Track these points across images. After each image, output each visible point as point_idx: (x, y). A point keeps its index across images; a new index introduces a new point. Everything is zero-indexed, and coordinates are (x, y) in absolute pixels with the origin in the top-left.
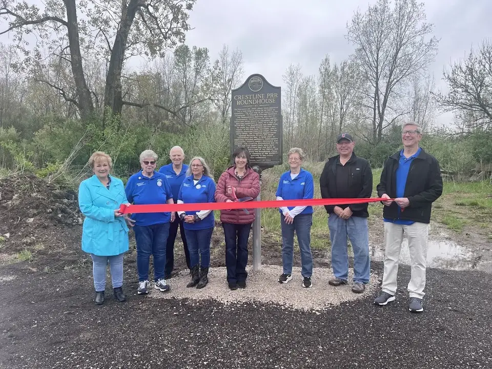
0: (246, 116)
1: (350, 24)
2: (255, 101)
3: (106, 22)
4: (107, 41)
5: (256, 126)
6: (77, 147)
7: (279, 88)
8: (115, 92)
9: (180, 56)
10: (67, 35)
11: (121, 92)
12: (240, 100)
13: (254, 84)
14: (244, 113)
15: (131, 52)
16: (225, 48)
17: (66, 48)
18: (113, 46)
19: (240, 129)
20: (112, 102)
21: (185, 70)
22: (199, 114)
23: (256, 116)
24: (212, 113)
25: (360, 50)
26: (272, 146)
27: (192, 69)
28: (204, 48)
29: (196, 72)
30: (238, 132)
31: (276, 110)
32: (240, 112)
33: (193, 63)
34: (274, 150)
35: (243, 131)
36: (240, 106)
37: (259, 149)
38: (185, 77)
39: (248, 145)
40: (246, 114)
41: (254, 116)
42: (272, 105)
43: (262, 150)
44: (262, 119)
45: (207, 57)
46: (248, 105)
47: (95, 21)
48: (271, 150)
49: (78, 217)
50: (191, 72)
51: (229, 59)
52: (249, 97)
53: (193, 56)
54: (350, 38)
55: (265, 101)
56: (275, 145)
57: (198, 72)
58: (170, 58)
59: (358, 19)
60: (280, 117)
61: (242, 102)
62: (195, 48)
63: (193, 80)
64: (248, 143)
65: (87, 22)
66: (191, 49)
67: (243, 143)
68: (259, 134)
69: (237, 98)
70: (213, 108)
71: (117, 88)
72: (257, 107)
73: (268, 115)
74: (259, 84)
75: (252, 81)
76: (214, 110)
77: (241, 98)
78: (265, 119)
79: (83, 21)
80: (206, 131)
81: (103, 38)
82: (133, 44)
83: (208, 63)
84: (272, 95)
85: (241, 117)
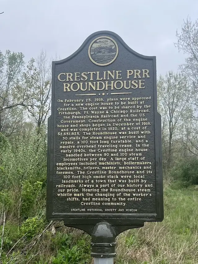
0: (83, 114)
1: (180, 32)
2: (101, 85)
5: (103, 136)
7: (152, 60)
12: (70, 82)
13: (99, 50)
14: (78, 109)
16: (42, 53)
19: (68, 140)
22: (11, 125)
23: (105, 114)
24: (25, 123)
25: (191, 59)
26: (140, 179)
27: (4, 74)
28: (19, 53)
29: (9, 78)
30: (64, 148)
31: (147, 102)
32: (70, 106)
34: (143, 187)
35: (75, 144)
36: (69, 95)
37: (110, 184)
39: (86, 175)
40: (82, 112)
41: (100, 115)
42: (135, 92)
43: (116, 187)
44: (117, 122)
45: (22, 62)
46: (87, 92)
48: (137, 188)
50: (3, 78)
53: (7, 61)
54: (181, 46)
55: (124, 84)
56: (147, 177)
57: (10, 79)
59: (188, 27)
60: (155, 118)
61: (75, 87)
62: (8, 52)
64: (86, 170)
66: (4, 53)
67: (75, 172)
68: (110, 153)
69: (64, 77)
70: (27, 118)
72: (105, 98)
73: (130, 114)
74: (111, 50)
75: (95, 45)
76: (28, 120)
77: (73, 77)
78: (123, 122)
80: (12, 144)
83: (23, 68)
84: (137, 73)
85: (71, 115)
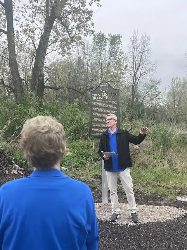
0: (98, 106)
2: (103, 97)
3: (32, 31)
4: (34, 43)
5: (104, 113)
6: (9, 122)
8: (39, 79)
9: (97, 42)
10: (7, 40)
11: (43, 80)
15: (52, 49)
16: (135, 33)
17: (6, 48)
18: (38, 46)
19: (95, 114)
20: (36, 87)
21: (101, 53)
23: (105, 106)
27: (107, 52)
30: (94, 116)
32: (95, 104)
33: (108, 47)
35: (97, 115)
36: (95, 101)
38: (101, 58)
41: (103, 106)
42: (113, 100)
44: (107, 108)
45: (120, 42)
46: (100, 100)
47: (25, 31)
49: (6, 170)
50: (106, 55)
51: (138, 42)
52: (100, 95)
55: (110, 97)
58: (89, 45)
61: (96, 98)
63: (107, 62)
64: (99, 123)
65: (20, 32)
66: (106, 36)
67: (97, 123)
69: (93, 95)
71: (40, 76)
72: (105, 101)
73: (111, 106)
74: (106, 87)
77: (96, 95)
78: (109, 108)
79: (17, 31)
81: (31, 41)
82: (53, 43)
83: (120, 46)
84: (113, 94)
85: (95, 107)
